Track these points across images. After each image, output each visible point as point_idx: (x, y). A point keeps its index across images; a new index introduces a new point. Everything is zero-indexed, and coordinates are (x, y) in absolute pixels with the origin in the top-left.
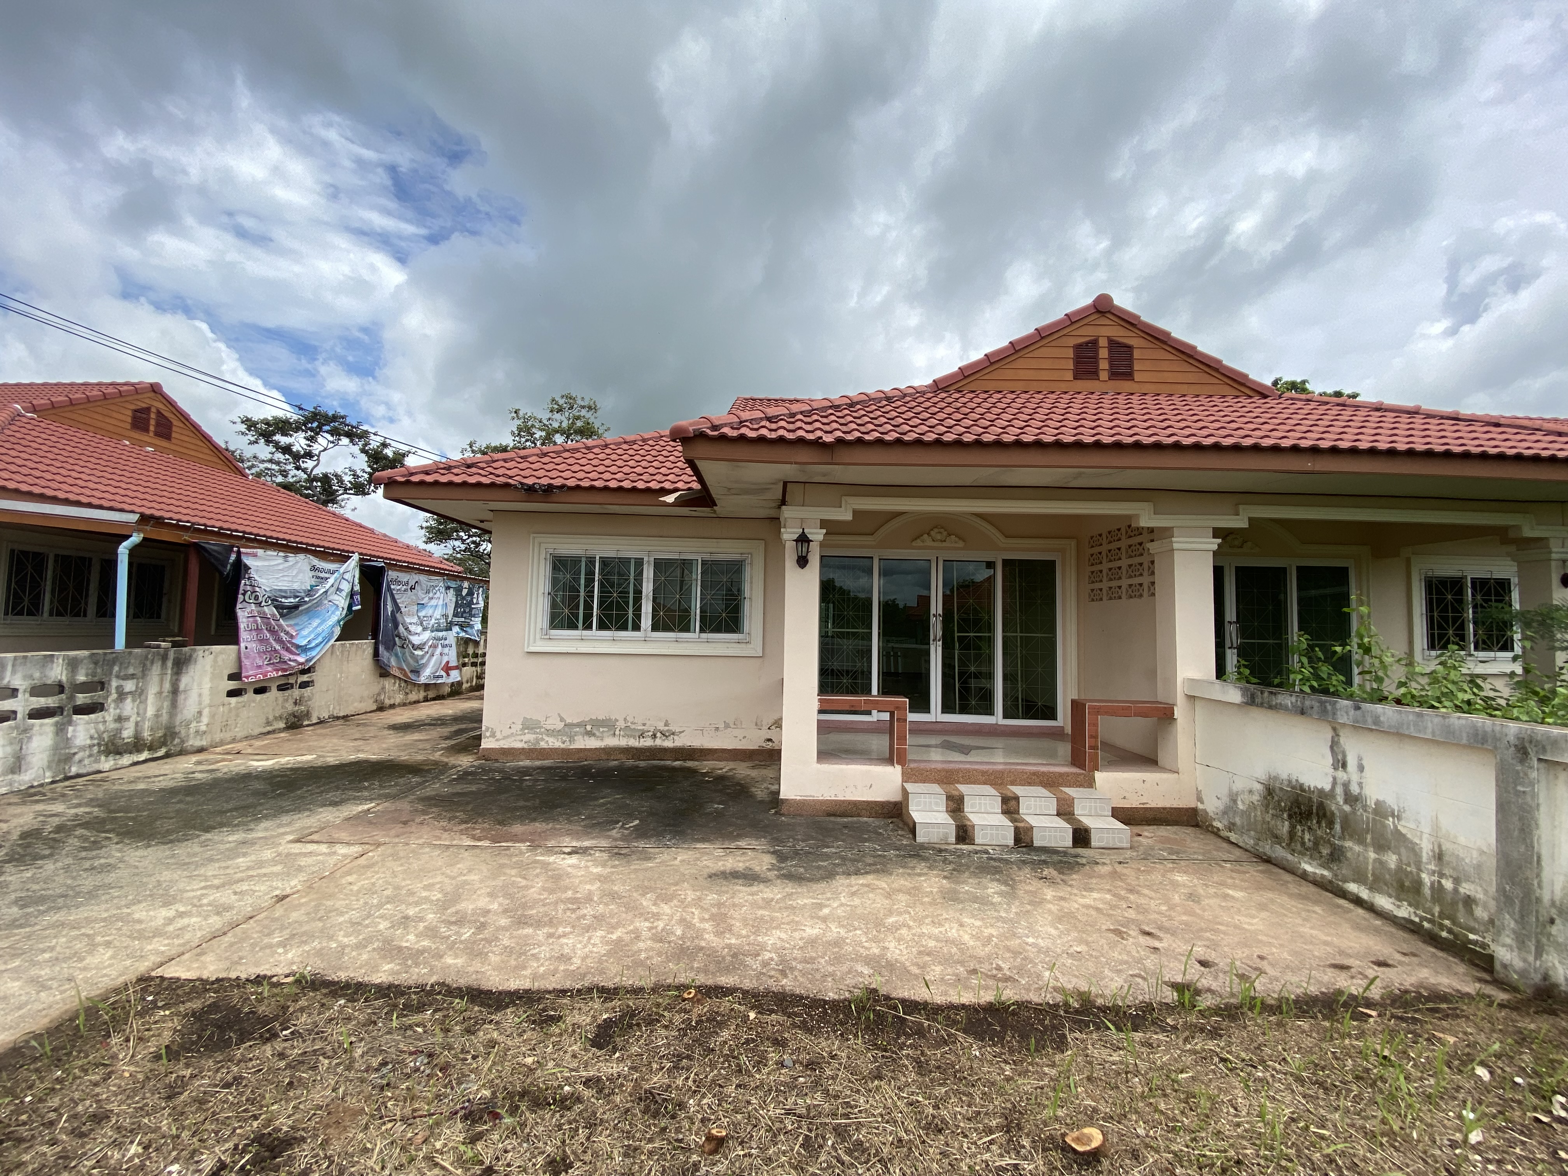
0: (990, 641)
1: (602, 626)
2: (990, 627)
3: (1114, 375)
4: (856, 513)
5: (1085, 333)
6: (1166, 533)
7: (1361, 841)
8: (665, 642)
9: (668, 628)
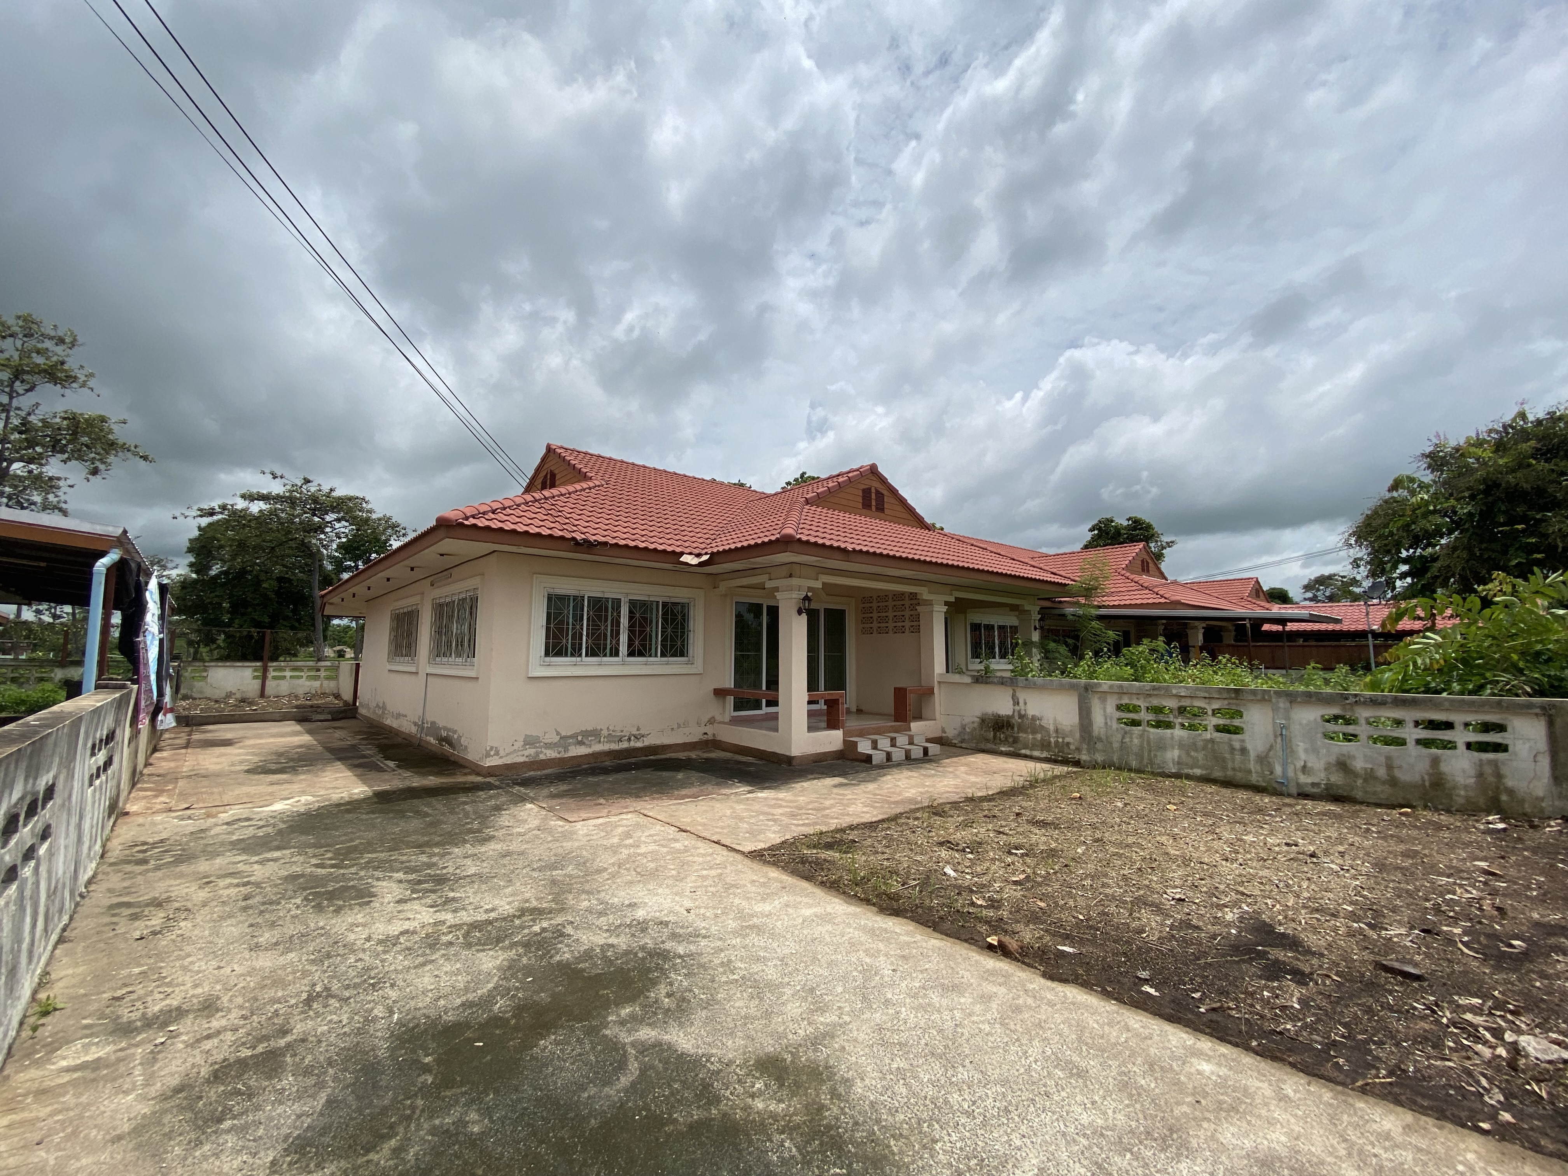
1: (592, 653)
2: (816, 650)
3: (877, 509)
4: (824, 584)
5: (866, 483)
6: (929, 603)
7: (1026, 732)
8: (638, 665)
9: (641, 654)
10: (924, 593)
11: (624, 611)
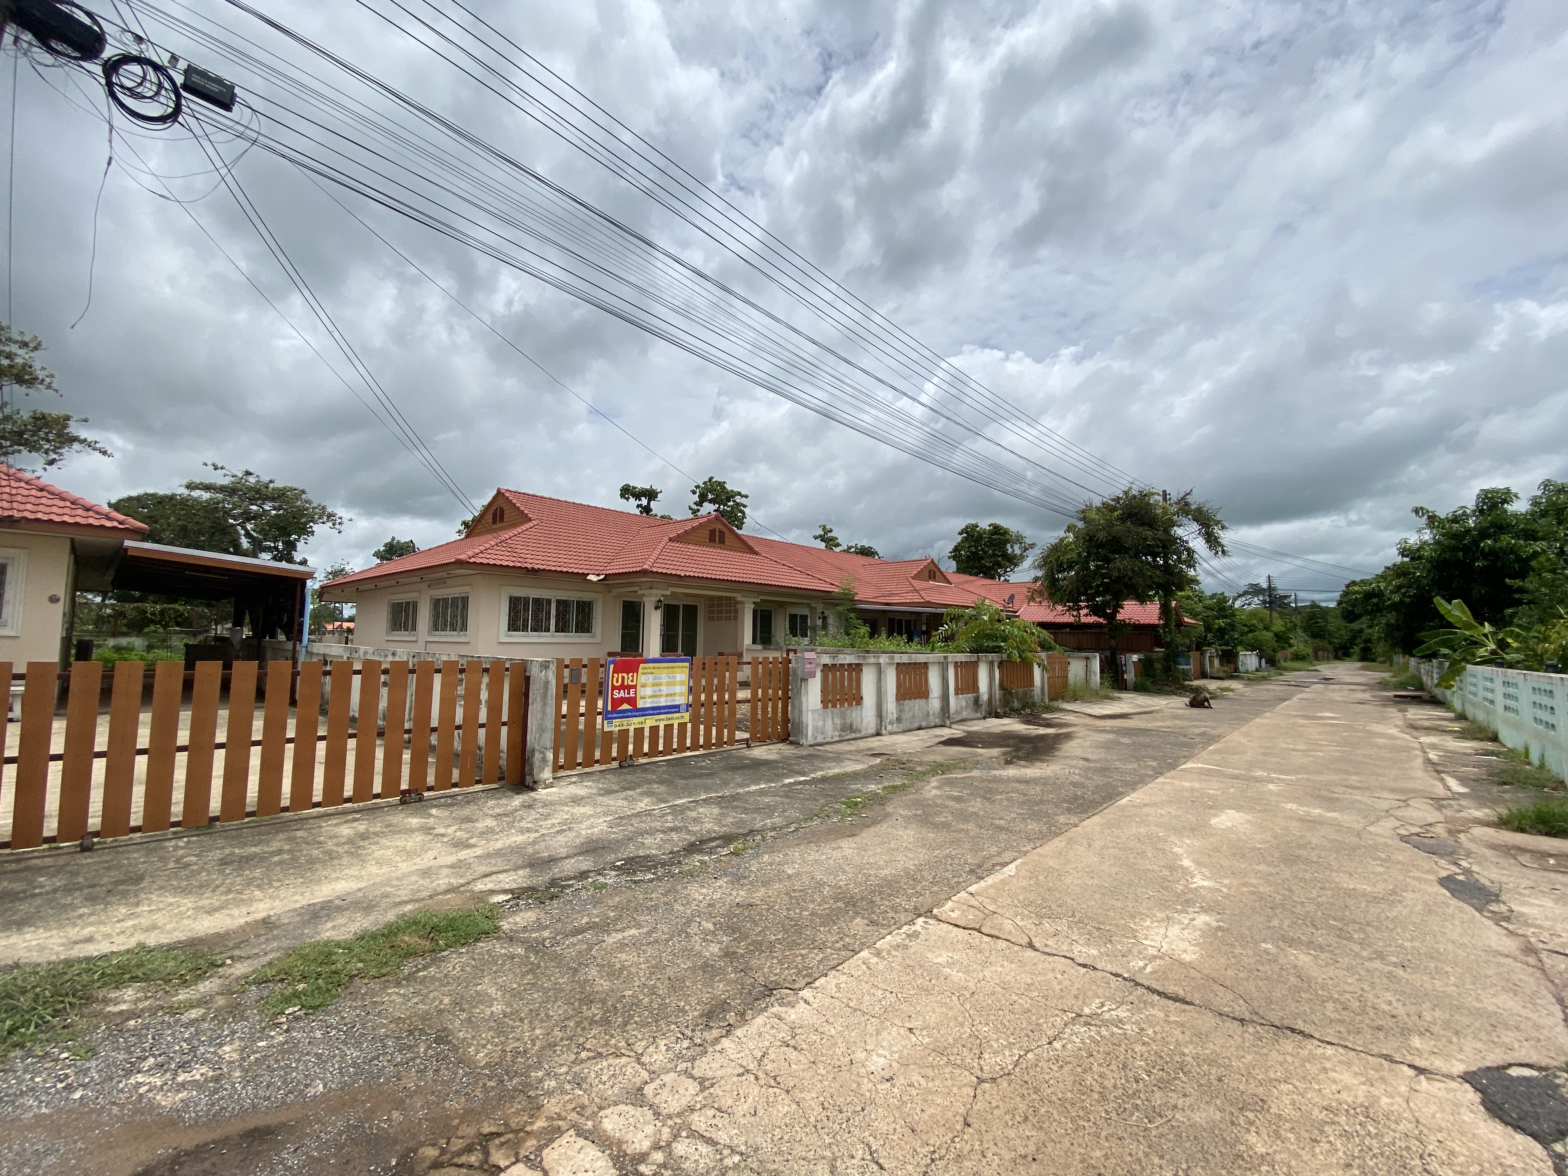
1: (534, 630)
3: (720, 542)
4: (672, 593)
5: (712, 526)
6: (743, 603)
8: (561, 637)
9: (563, 631)
10: (739, 598)
11: (553, 606)
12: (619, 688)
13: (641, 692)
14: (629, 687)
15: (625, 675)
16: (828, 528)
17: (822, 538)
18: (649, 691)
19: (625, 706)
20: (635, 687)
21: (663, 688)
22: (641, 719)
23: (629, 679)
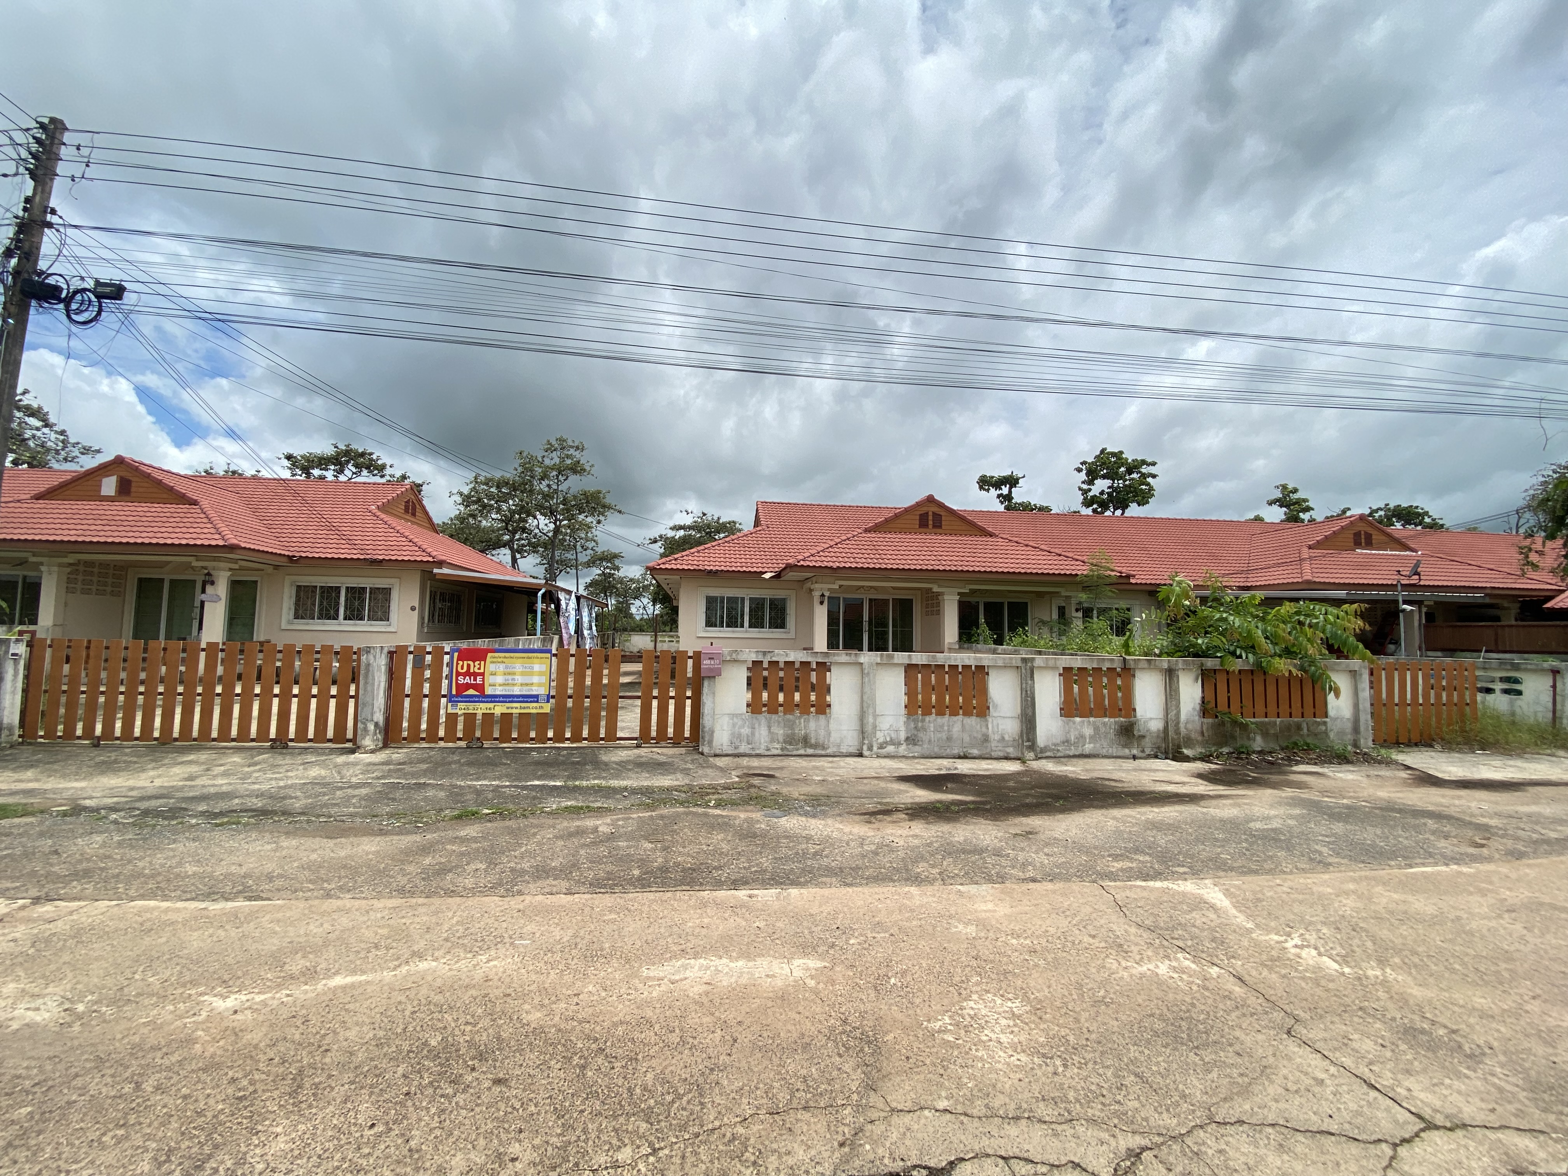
0: (887, 633)
1: (728, 626)
2: (887, 626)
3: (934, 526)
4: (840, 586)
5: (924, 510)
6: (942, 594)
9: (757, 627)
11: (747, 604)
12: (465, 675)
13: (489, 679)
14: (475, 675)
15: (471, 663)
16: (1290, 487)
17: (1281, 502)
18: (499, 679)
19: (471, 692)
20: (483, 674)
21: (516, 677)
22: (491, 705)
23: (475, 667)
